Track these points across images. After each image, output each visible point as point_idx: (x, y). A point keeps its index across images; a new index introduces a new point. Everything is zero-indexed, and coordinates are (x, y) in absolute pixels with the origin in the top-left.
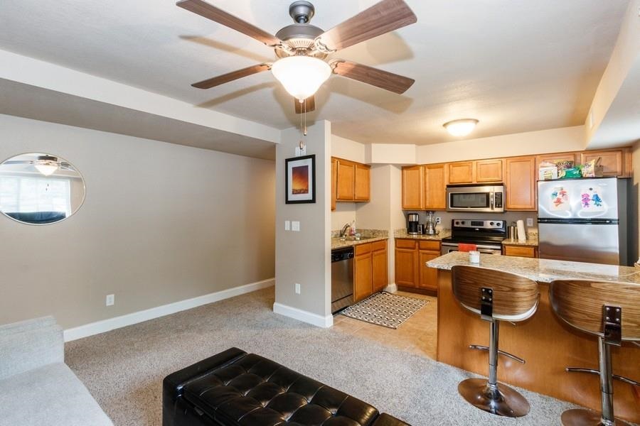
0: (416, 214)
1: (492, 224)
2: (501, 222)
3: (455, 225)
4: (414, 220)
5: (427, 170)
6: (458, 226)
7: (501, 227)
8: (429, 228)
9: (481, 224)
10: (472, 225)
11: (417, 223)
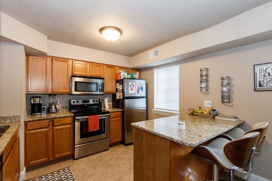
0: (40, 97)
1: (94, 101)
2: (98, 100)
3: (72, 104)
4: (38, 102)
5: (54, 62)
6: (74, 104)
7: (98, 103)
8: (52, 108)
9: (88, 101)
10: (83, 103)
11: (40, 105)
